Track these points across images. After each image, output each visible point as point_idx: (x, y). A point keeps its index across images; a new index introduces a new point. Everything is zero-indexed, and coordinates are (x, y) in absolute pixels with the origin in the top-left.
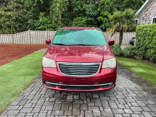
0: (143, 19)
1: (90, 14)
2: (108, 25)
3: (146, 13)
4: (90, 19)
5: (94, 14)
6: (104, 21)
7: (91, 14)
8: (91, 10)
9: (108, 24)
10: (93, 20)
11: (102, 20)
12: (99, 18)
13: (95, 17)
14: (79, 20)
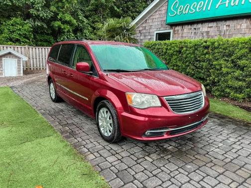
0: (141, 34)
1: (39, 16)
2: (73, 37)
3: (144, 25)
4: (39, 24)
5: (46, 16)
6: (66, 31)
7: (41, 15)
8: (40, 9)
9: (73, 35)
10: (45, 26)
11: (62, 27)
12: (57, 24)
13: (49, 22)
14: (18, 24)
